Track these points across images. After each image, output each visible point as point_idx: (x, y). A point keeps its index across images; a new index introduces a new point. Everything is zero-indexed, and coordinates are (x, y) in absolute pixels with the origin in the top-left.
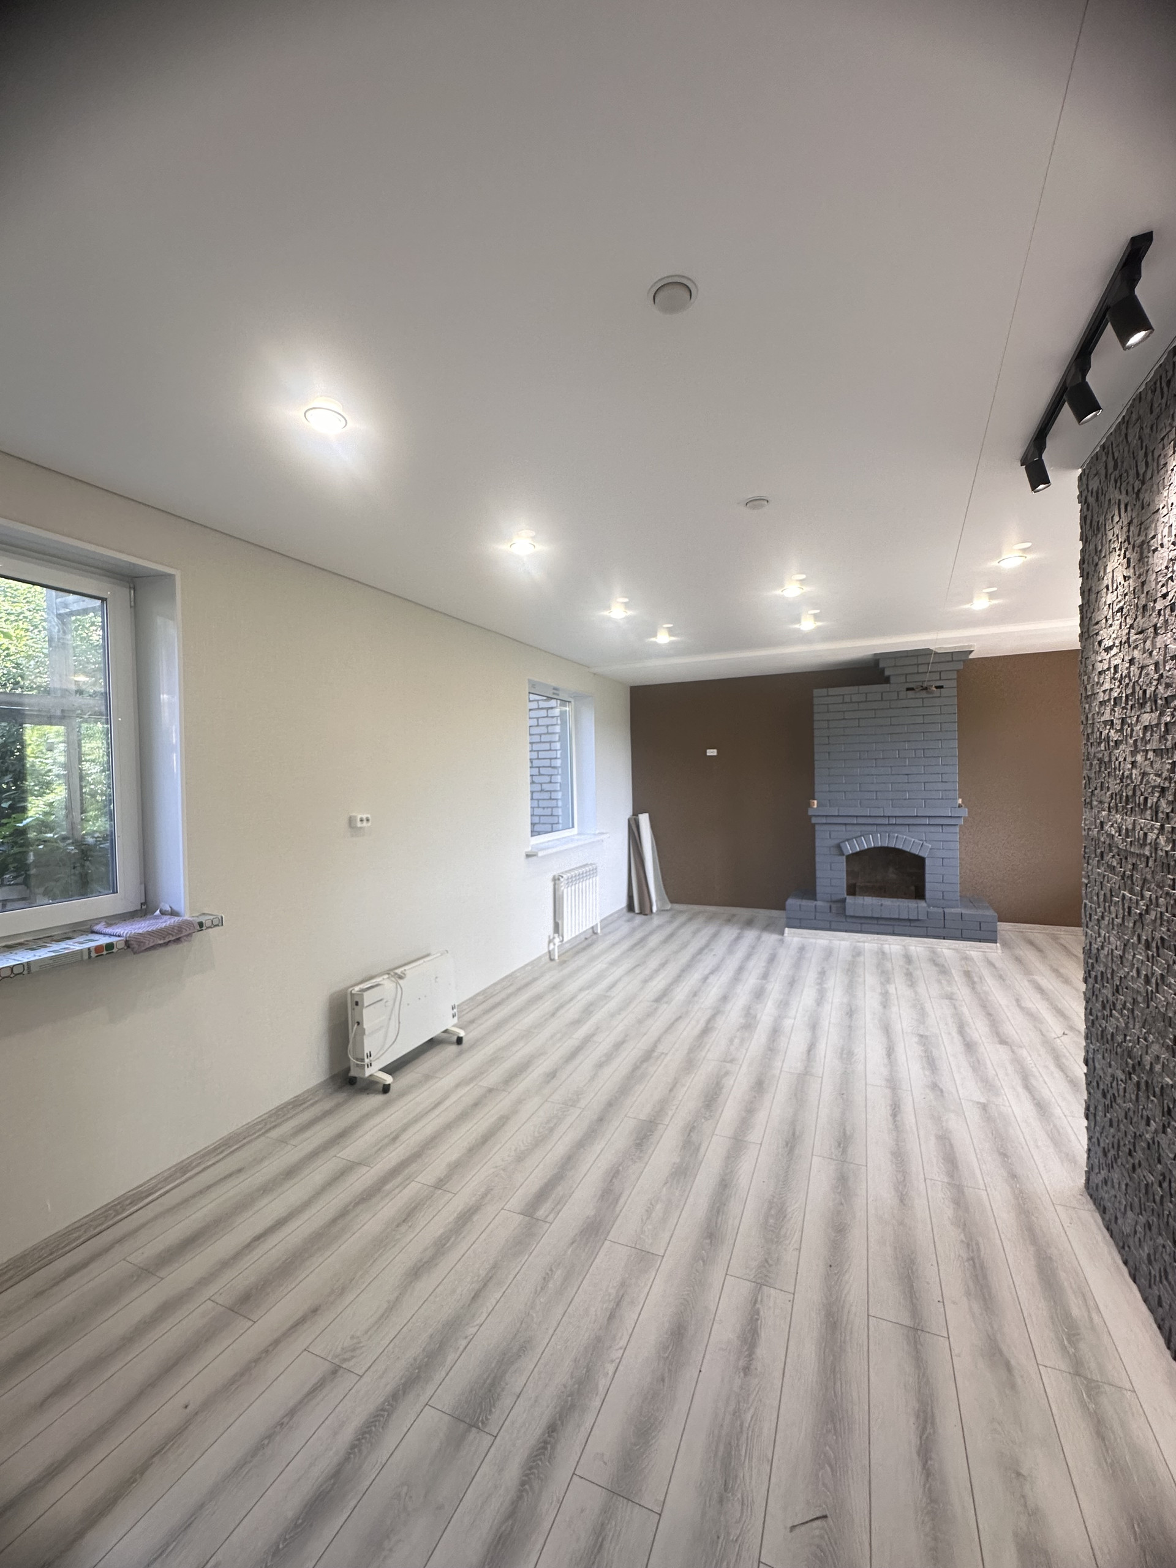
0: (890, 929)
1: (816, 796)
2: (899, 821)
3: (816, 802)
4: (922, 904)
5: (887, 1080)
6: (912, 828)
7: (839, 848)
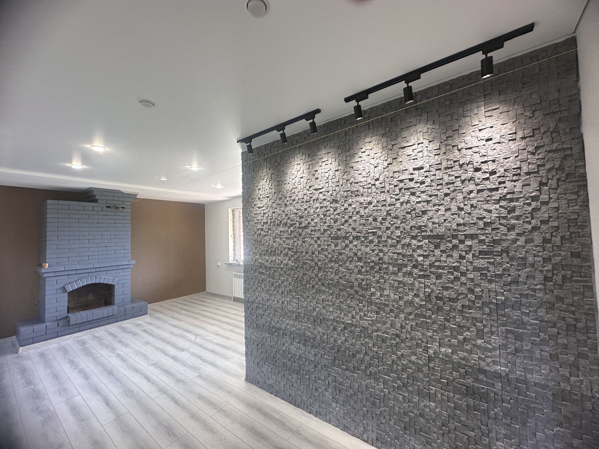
0: (97, 324)
1: (47, 262)
2: (102, 269)
3: (47, 264)
4: (115, 307)
5: (159, 391)
6: (108, 272)
7: (64, 289)
